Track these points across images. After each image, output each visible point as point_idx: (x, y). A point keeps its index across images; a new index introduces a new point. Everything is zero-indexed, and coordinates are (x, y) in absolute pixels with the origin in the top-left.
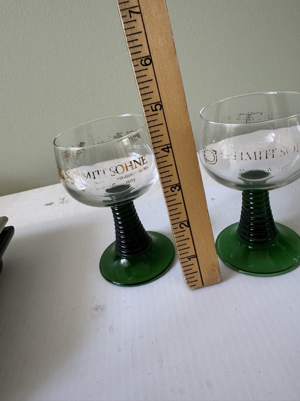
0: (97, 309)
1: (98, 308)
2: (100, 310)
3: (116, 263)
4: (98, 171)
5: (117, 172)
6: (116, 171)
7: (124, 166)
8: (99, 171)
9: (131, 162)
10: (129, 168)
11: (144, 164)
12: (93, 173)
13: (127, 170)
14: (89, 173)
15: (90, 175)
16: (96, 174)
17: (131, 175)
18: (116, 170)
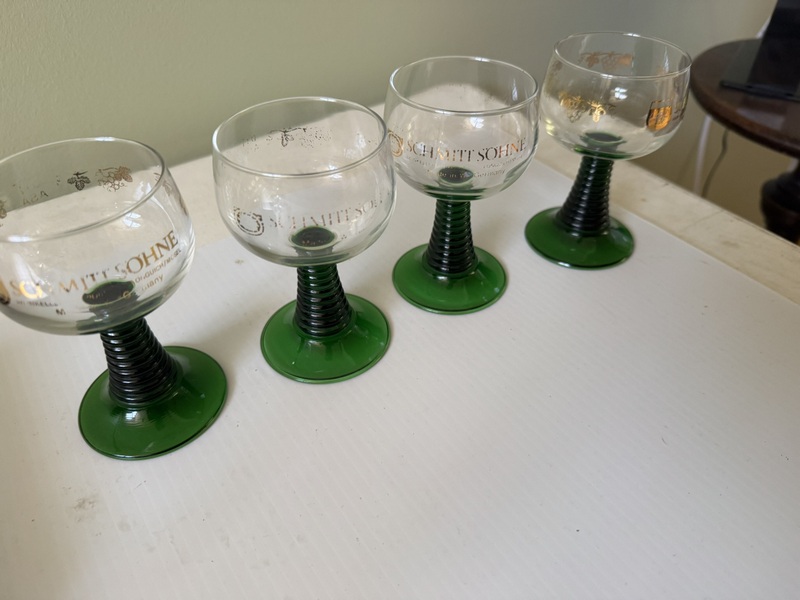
0: (81, 505)
1: (84, 502)
2: (87, 505)
3: (116, 420)
4: (92, 275)
5: (130, 271)
6: (127, 270)
7: (142, 257)
8: (95, 276)
9: (152, 248)
10: (151, 260)
11: (173, 246)
13: (148, 264)
15: (75, 285)
17: (155, 270)
18: (128, 267)
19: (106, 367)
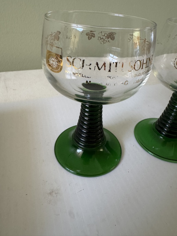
2: (54, 194)
3: (72, 150)
5: (134, 68)
12: (110, 64)
14: (104, 64)
16: (113, 66)
19: (76, 124)
